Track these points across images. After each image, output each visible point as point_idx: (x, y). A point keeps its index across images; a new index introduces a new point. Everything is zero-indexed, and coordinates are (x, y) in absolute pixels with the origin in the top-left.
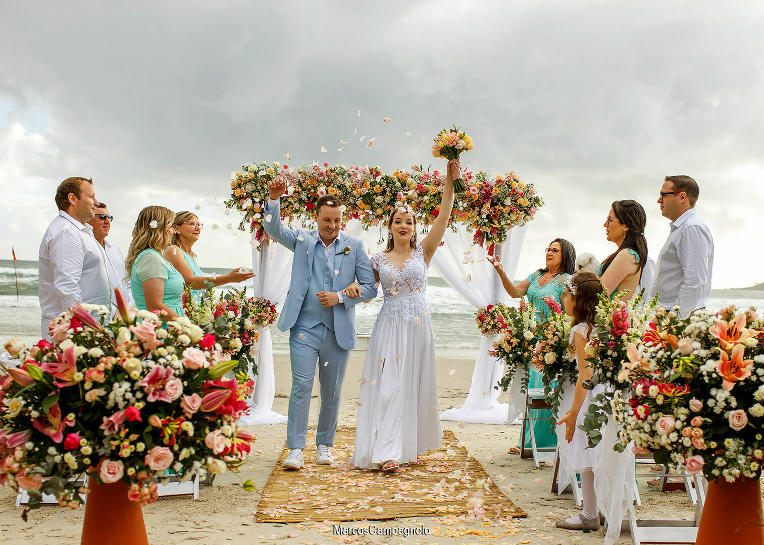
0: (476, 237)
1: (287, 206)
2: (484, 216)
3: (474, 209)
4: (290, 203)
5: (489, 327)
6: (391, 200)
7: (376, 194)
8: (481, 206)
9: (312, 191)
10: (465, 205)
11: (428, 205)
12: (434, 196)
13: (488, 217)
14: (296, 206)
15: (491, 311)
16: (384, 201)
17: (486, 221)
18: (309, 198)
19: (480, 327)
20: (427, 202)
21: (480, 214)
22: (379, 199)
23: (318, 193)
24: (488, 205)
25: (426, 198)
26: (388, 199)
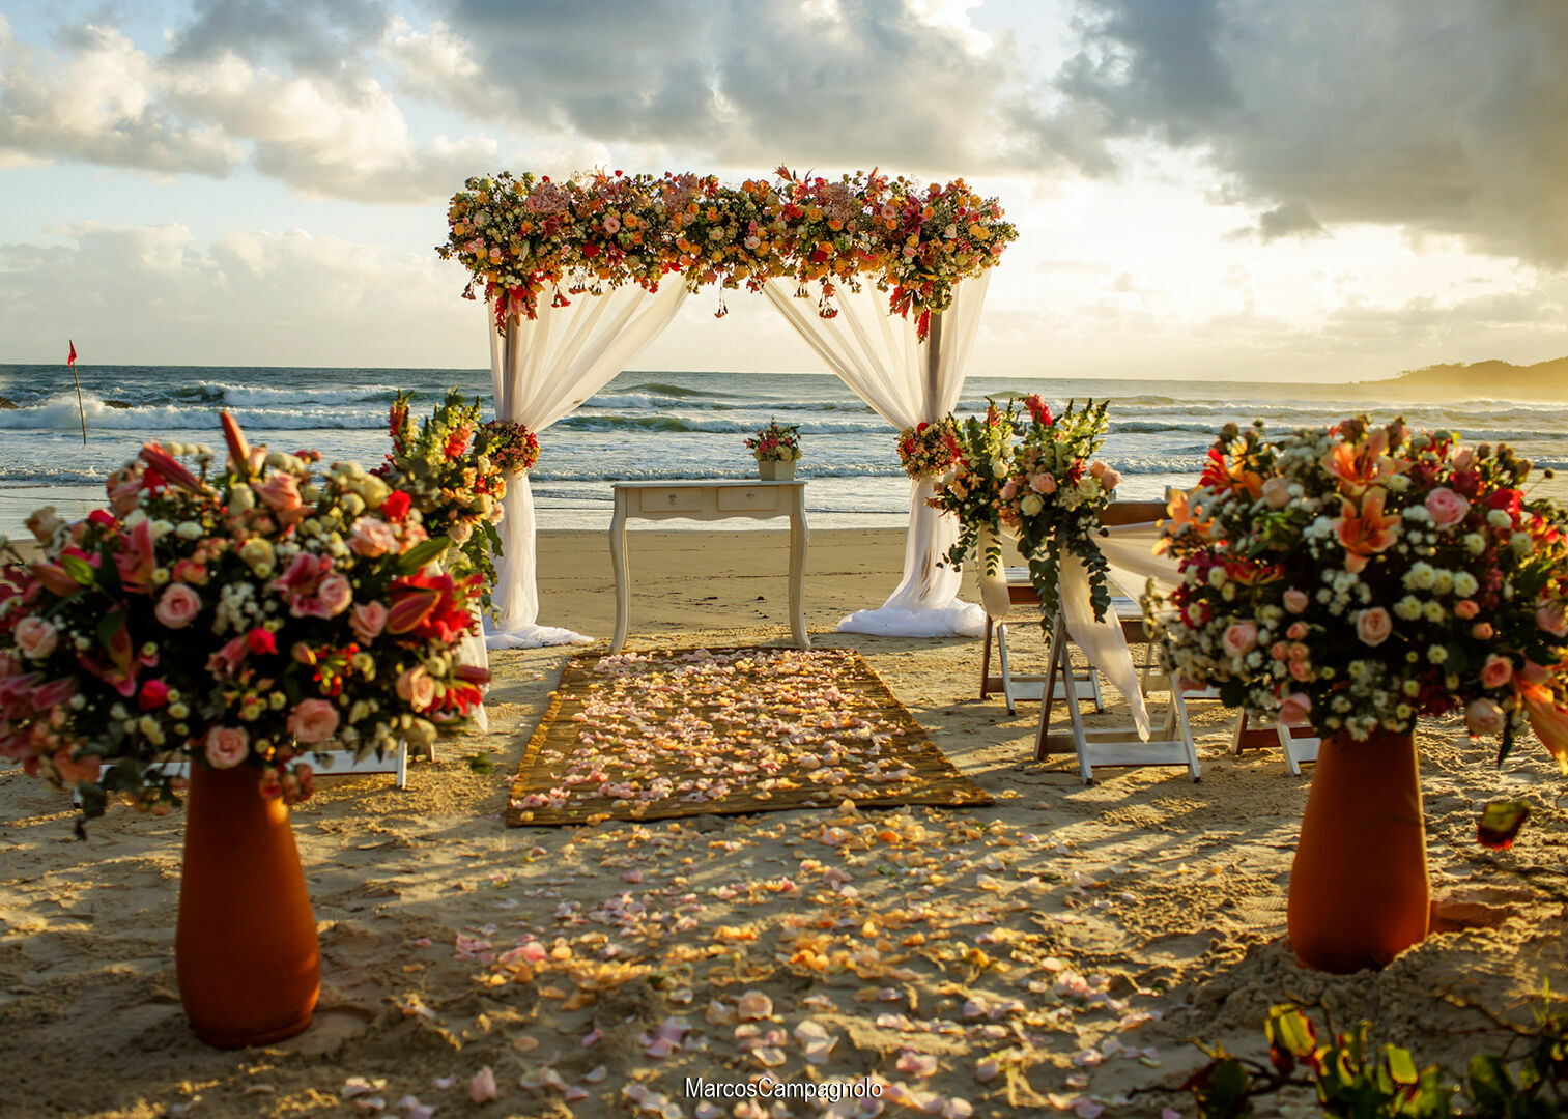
0: (894, 299)
1: (550, 252)
2: (909, 260)
3: (890, 249)
4: (555, 246)
5: (922, 463)
6: (738, 234)
7: (711, 225)
8: (902, 243)
9: (595, 221)
10: (874, 240)
11: (805, 242)
12: (817, 224)
13: (916, 260)
14: (566, 250)
15: (924, 433)
16: (725, 238)
17: (913, 268)
18: (589, 236)
19: (904, 463)
20: (804, 237)
21: (900, 256)
22: (717, 233)
23: (606, 225)
24: (914, 239)
25: (801, 229)
26: (732, 233)
